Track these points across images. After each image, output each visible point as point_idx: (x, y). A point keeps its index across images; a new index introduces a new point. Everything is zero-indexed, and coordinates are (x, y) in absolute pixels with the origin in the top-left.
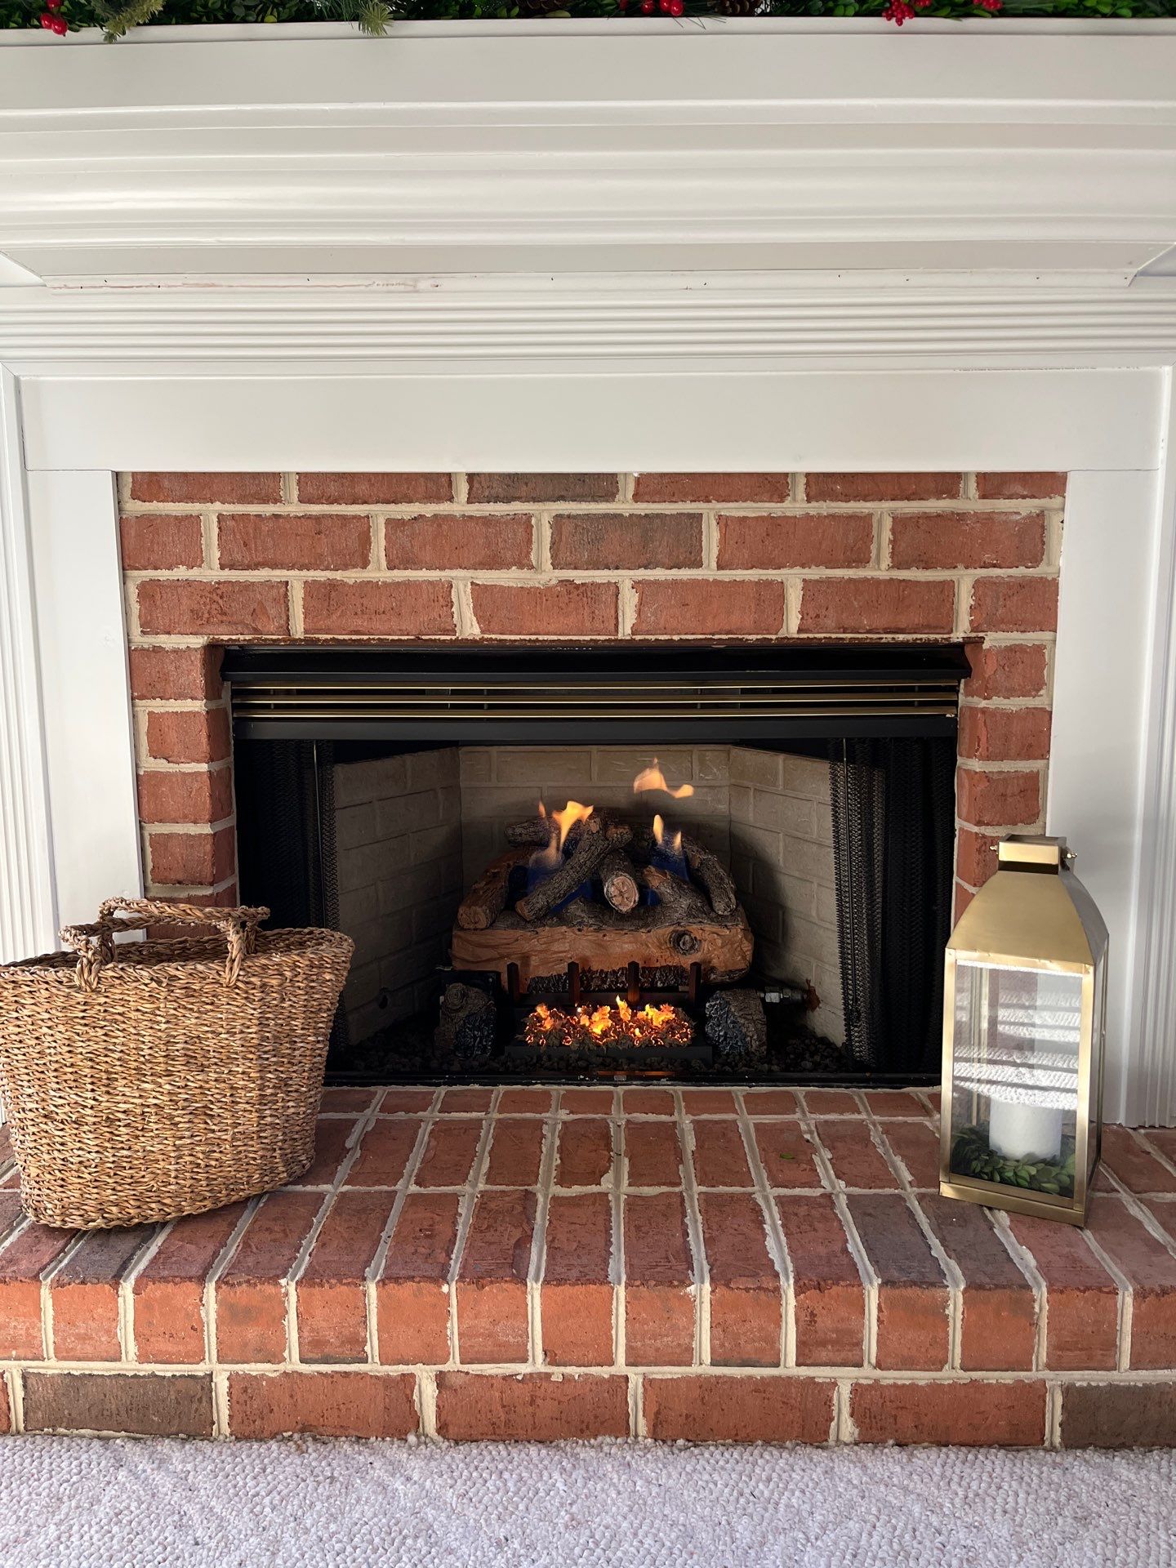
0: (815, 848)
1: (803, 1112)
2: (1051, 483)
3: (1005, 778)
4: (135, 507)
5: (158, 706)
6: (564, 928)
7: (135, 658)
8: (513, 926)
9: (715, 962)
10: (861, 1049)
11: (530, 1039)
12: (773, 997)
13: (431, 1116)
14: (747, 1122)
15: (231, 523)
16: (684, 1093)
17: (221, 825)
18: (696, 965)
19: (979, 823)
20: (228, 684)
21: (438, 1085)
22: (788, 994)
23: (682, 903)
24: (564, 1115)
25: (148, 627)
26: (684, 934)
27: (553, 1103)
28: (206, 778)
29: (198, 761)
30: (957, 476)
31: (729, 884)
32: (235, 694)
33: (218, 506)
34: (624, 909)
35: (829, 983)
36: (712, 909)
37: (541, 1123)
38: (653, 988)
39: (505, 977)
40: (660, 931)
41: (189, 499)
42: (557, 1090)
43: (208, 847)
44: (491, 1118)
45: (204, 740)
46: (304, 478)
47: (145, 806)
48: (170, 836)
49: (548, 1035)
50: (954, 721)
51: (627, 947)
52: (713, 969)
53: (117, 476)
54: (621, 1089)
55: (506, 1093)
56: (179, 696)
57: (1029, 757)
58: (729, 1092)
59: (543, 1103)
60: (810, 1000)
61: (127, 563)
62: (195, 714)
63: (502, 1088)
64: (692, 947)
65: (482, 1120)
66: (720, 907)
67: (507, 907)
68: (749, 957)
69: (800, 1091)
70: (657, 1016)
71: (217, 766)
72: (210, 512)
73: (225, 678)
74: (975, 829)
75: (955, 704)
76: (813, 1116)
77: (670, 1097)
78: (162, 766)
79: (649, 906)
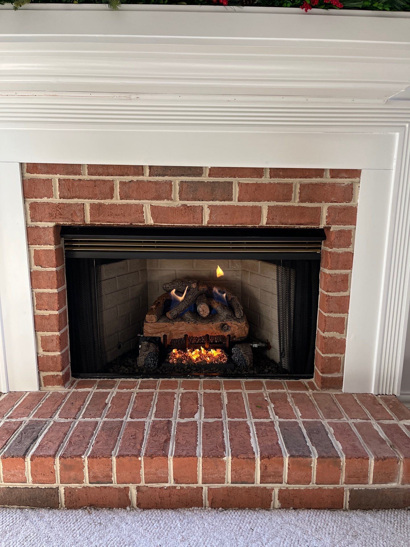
0: (271, 294)
1: (265, 390)
2: (355, 173)
3: (337, 276)
4: (28, 175)
5: (38, 247)
6: (183, 322)
7: (29, 230)
8: (165, 321)
9: (236, 334)
10: (285, 364)
11: (171, 361)
12: (255, 345)
13: (136, 390)
14: (245, 393)
15: (63, 182)
16: (224, 381)
17: (60, 289)
18: (229, 335)
19: (327, 291)
20: (63, 239)
21: (138, 378)
22: (260, 344)
23: (224, 314)
24: (182, 390)
25: (33, 219)
26: (225, 324)
27: (178, 385)
28: (55, 273)
29: (52, 267)
30: (323, 170)
31: (241, 307)
32: (66, 242)
33: (58, 176)
34: (204, 316)
35: (275, 342)
36: (235, 316)
37: (174, 393)
38: (214, 343)
39: (162, 339)
40: (217, 324)
41: (48, 173)
42: (180, 380)
43: (56, 297)
44: (156, 392)
45: (54, 260)
46: (90, 166)
47: (33, 282)
48: (43, 293)
49: (178, 359)
50: (320, 254)
51: (205, 329)
52: (235, 337)
53: (21, 164)
54: (202, 380)
55: (162, 382)
56: (45, 244)
57: (345, 268)
58: (239, 381)
59: (175, 385)
60: (268, 346)
61: (25, 196)
62: (51, 250)
63: (161, 380)
64: (228, 329)
65: (153, 392)
66: (238, 315)
67: (163, 315)
68: (247, 332)
69: (264, 381)
70: (214, 353)
71: (59, 268)
72: (56, 178)
73: (62, 237)
74: (326, 293)
75: (320, 248)
76: (268, 390)
77: (219, 383)
78: (39, 268)
79: (213, 315)
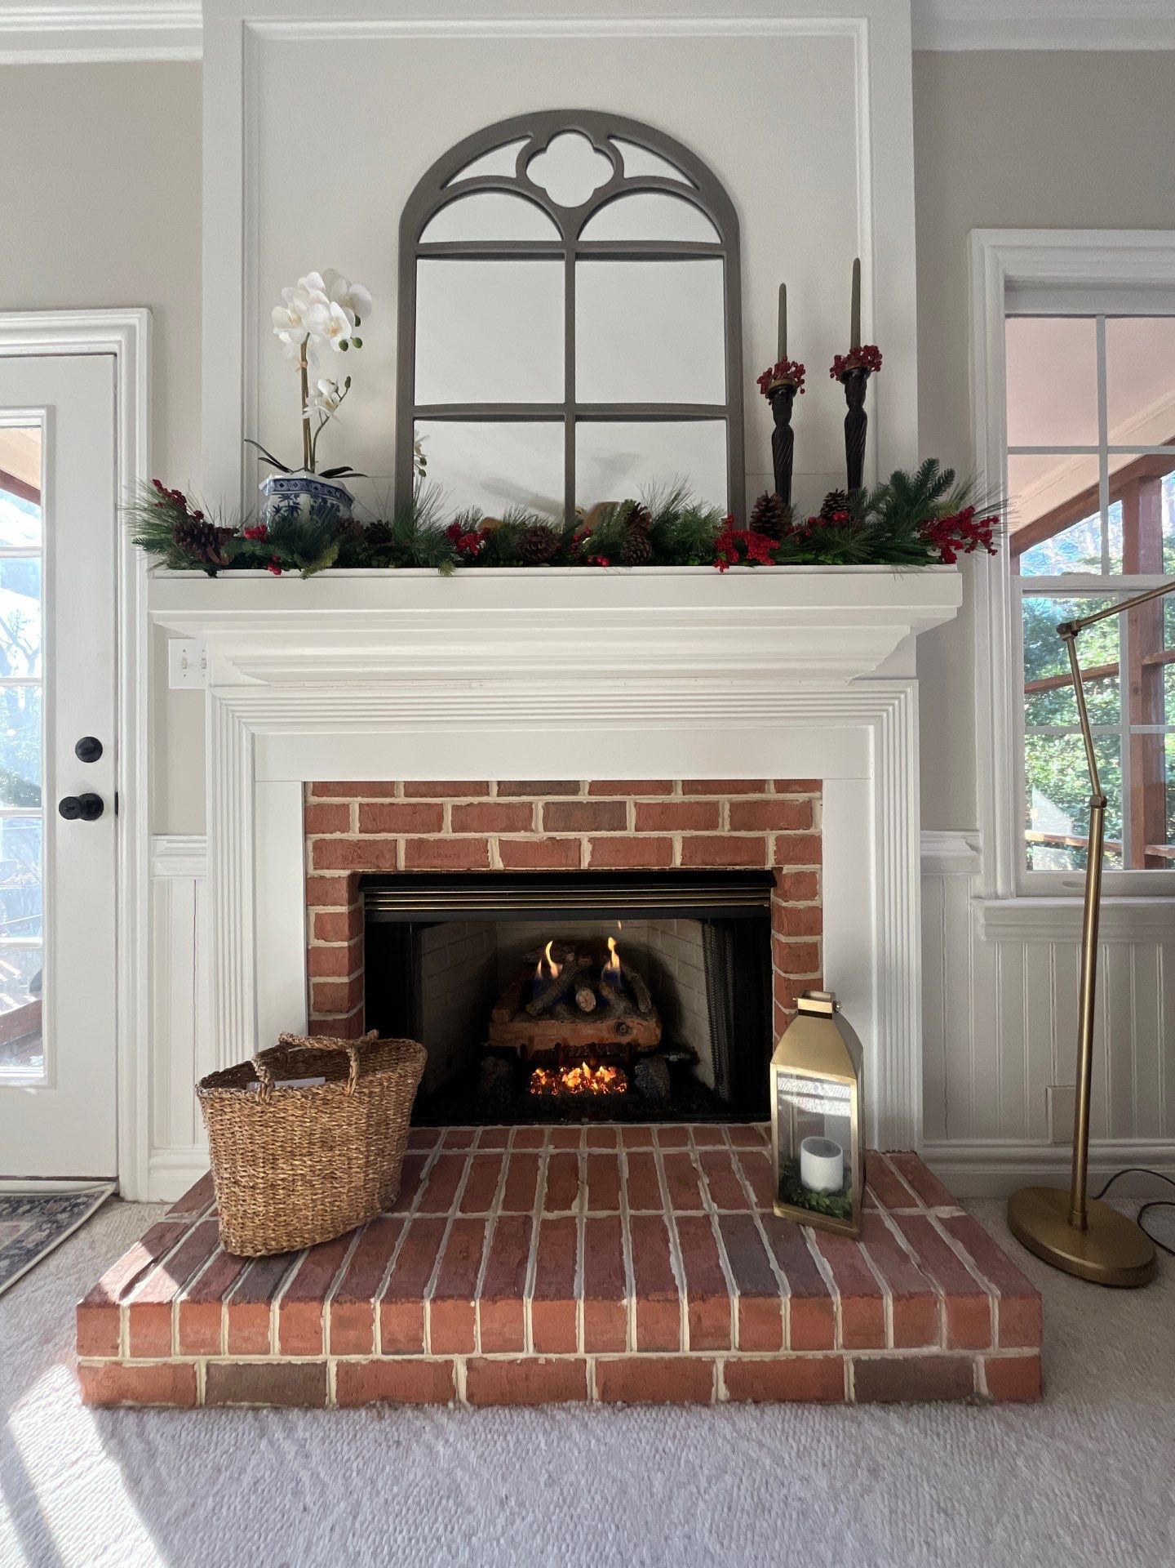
0: (695, 970)
1: (693, 1147)
2: (814, 785)
3: (799, 946)
4: (314, 800)
5: (322, 909)
6: (554, 1021)
7: (309, 882)
8: (524, 1021)
9: (640, 1041)
10: (724, 1092)
11: (533, 1091)
12: (673, 1058)
13: (473, 1150)
14: (659, 1152)
15: (367, 808)
16: (623, 1129)
17: (354, 976)
18: (629, 1044)
19: (786, 972)
20: (363, 894)
21: (478, 1126)
22: (682, 1056)
23: (620, 1005)
24: (552, 1150)
25: (317, 866)
26: (622, 1023)
27: (546, 1139)
28: (347, 950)
29: (343, 941)
30: (764, 781)
31: (648, 994)
32: (367, 896)
33: (360, 799)
34: (587, 1010)
35: (706, 1052)
36: (638, 1009)
37: (537, 1156)
38: (605, 1054)
39: (519, 1051)
40: (609, 1023)
41: (344, 795)
42: (548, 1128)
43: (347, 991)
44: (507, 1152)
45: (347, 929)
46: (407, 784)
47: (311, 967)
48: (324, 984)
49: (543, 1087)
50: (769, 908)
51: (590, 1032)
52: (639, 1045)
53: (305, 784)
54: (586, 1127)
55: (518, 1131)
56: (334, 904)
57: (812, 933)
58: (648, 1128)
59: (537, 1139)
60: (695, 1059)
61: (307, 830)
62: (342, 914)
63: (516, 1128)
64: (627, 1032)
65: (502, 1155)
66: (643, 1008)
67: (520, 1009)
68: (659, 1037)
69: (690, 1126)
70: (606, 1074)
71: (353, 942)
72: (355, 803)
73: (360, 890)
74: (784, 975)
75: (769, 899)
76: (699, 1148)
77: (613, 1133)
78: (322, 943)
79: (603, 1007)
